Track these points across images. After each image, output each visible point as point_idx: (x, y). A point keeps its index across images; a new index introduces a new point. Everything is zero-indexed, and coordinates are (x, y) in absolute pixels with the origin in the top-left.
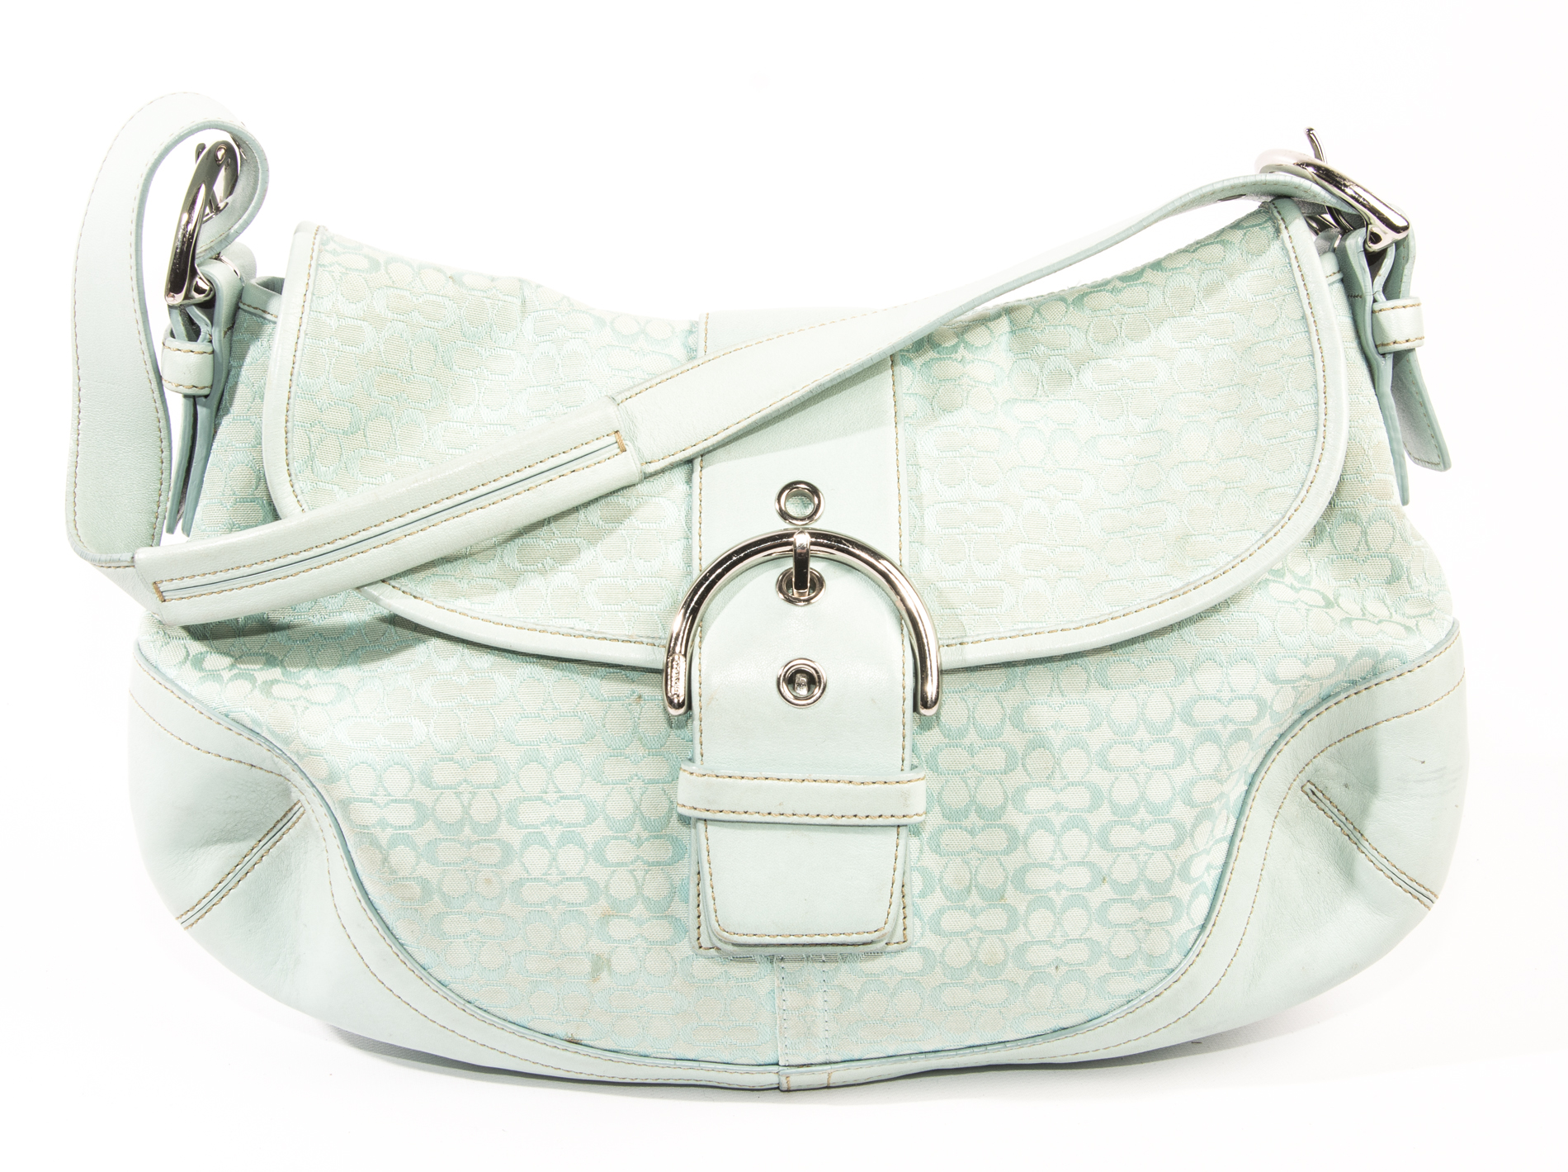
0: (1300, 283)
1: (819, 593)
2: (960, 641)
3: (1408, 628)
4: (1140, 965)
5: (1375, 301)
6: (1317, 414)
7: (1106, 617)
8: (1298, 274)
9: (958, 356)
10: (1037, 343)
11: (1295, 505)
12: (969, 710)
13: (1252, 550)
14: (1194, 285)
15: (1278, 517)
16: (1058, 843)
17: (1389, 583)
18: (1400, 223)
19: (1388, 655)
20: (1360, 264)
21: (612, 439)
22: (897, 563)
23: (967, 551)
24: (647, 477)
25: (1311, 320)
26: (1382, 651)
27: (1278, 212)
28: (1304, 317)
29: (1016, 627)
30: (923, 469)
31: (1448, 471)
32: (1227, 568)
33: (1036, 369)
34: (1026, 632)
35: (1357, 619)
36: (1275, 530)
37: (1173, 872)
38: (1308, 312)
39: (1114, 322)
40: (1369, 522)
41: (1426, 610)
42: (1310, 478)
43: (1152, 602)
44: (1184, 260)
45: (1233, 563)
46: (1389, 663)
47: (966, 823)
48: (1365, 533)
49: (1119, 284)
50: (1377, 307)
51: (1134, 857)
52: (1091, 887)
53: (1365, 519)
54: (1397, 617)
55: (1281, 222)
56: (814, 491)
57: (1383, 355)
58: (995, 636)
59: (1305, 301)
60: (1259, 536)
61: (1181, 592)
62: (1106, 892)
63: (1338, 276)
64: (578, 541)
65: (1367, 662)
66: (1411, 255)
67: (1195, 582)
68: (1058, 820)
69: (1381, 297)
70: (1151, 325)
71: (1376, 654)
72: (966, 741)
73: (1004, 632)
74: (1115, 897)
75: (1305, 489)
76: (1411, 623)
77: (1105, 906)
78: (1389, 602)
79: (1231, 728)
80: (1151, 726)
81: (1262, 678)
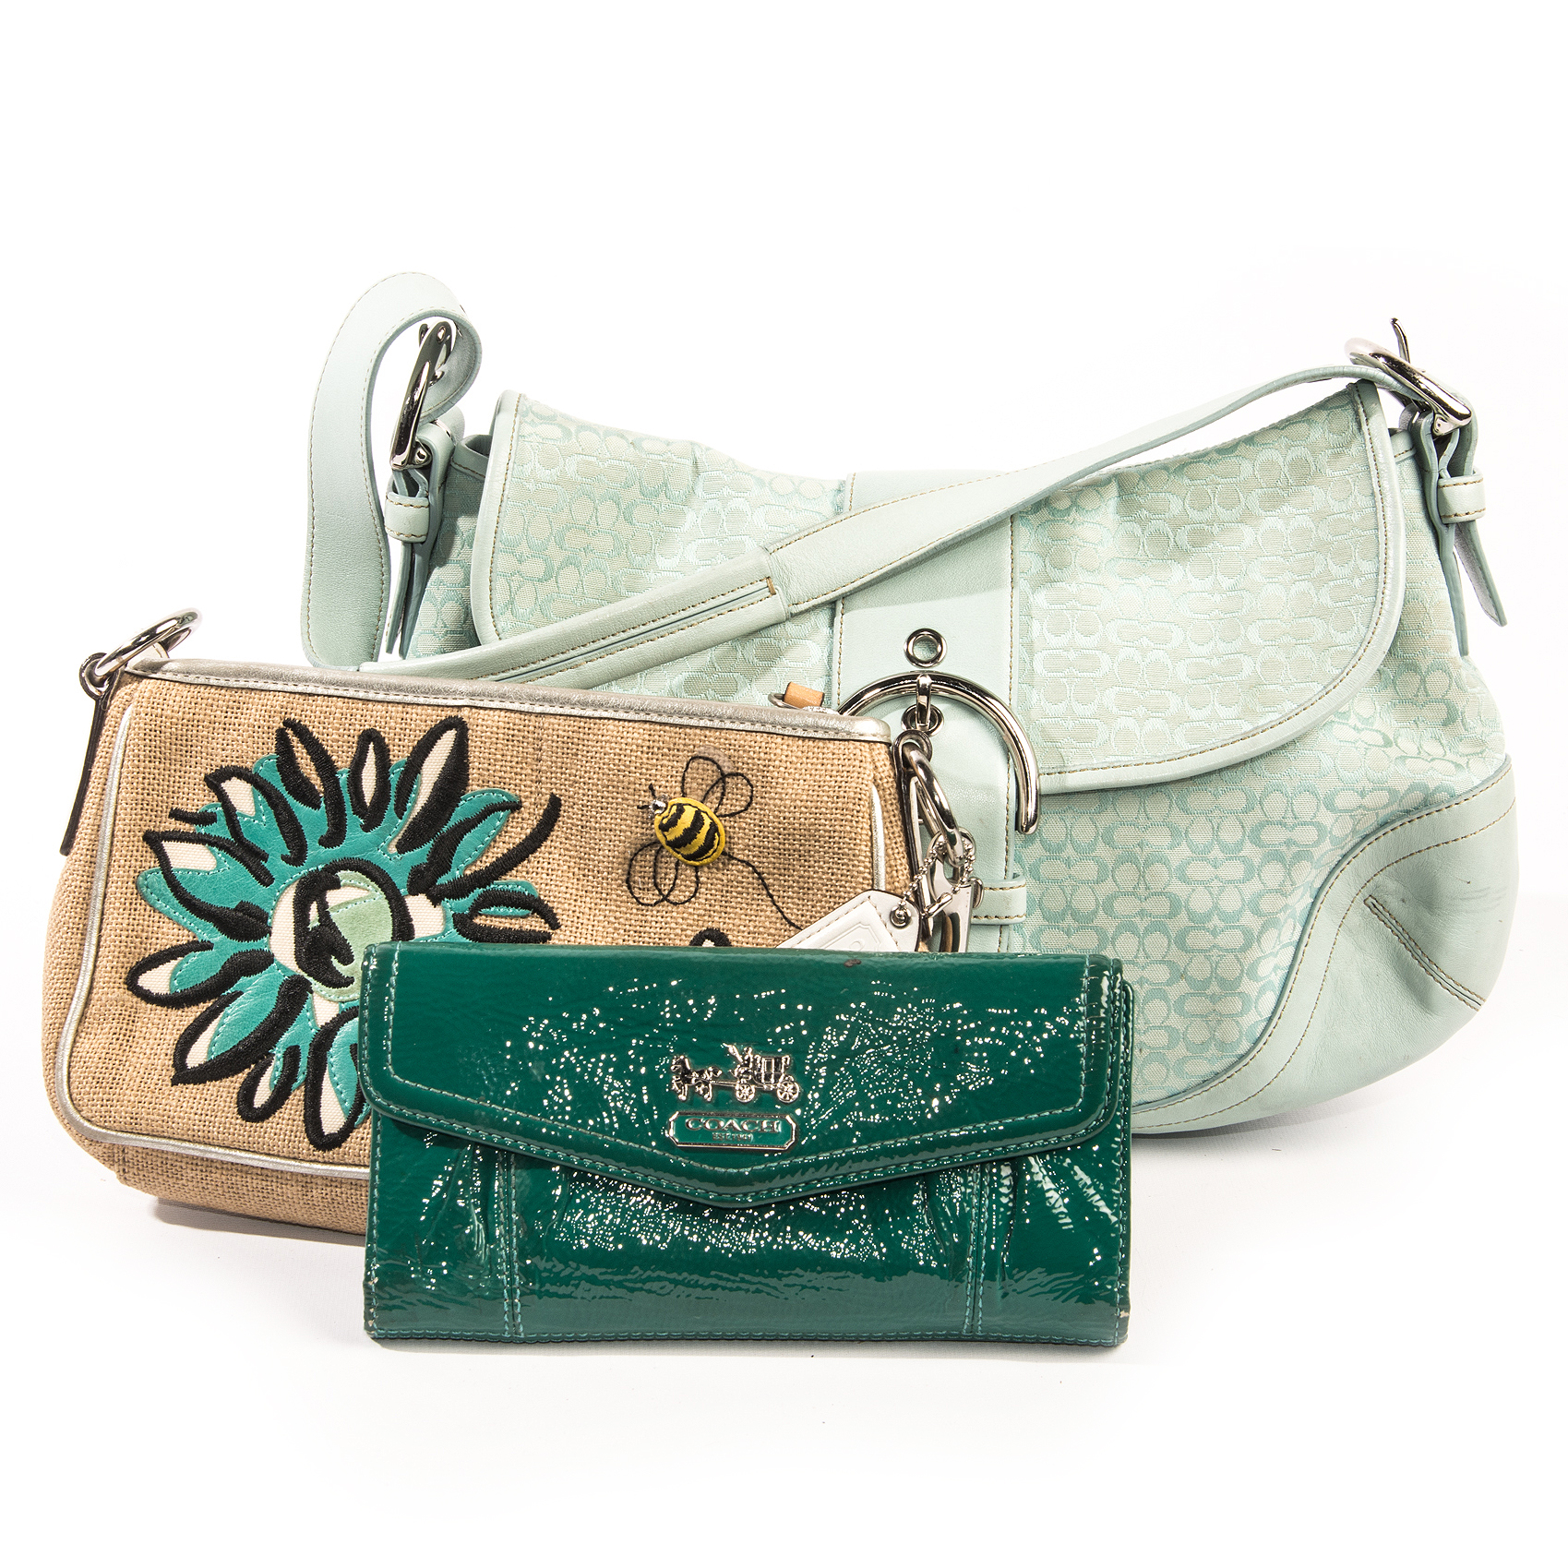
0: (1372, 463)
1: (939, 725)
2: (1059, 770)
3: (1458, 766)
4: (1213, 1050)
5: (1440, 477)
6: (1377, 582)
7: (1186, 753)
8: (1370, 455)
9: (1071, 519)
10: (1140, 507)
11: (1353, 662)
12: (1067, 828)
13: (1314, 700)
14: (1281, 460)
15: (1338, 672)
16: (1141, 944)
17: (1445, 724)
18: (1464, 411)
19: (1437, 789)
20: (1429, 445)
21: (764, 584)
22: (1007, 702)
23: (1068, 692)
24: (793, 616)
25: (1378, 497)
26: (1432, 786)
27: (1359, 396)
28: (1373, 494)
29: (1107, 760)
30: (1034, 619)
31: (1505, 627)
32: (1291, 715)
33: (1138, 531)
34: (1116, 764)
35: (1411, 757)
36: (1335, 684)
37: (1242, 971)
38: (1377, 490)
39: (1209, 491)
40: (1427, 672)
41: (1479, 750)
42: (1368, 639)
43: (1225, 742)
44: (1274, 434)
45: (1297, 711)
46: (1438, 796)
47: (1064, 924)
48: (1423, 681)
49: (1215, 455)
50: (1442, 482)
51: (1207, 958)
52: (1169, 983)
53: (1424, 670)
54: (1450, 756)
55: (1360, 406)
56: (938, 637)
57: (1447, 525)
58: (1088, 767)
59: (1375, 480)
60: (1321, 687)
61: (1250, 735)
62: (1183, 986)
63: (1410, 454)
64: (735, 675)
65: (1417, 796)
66: (1473, 439)
67: (1263, 726)
68: (1142, 924)
69: (1446, 474)
70: (1241, 495)
71: (1427, 787)
72: (1064, 855)
73: (1098, 762)
74: (1192, 991)
75: (1362, 649)
76: (1463, 761)
77: (1182, 999)
78: (1444, 742)
79: (1295, 849)
80: (1224, 848)
81: (1322, 808)
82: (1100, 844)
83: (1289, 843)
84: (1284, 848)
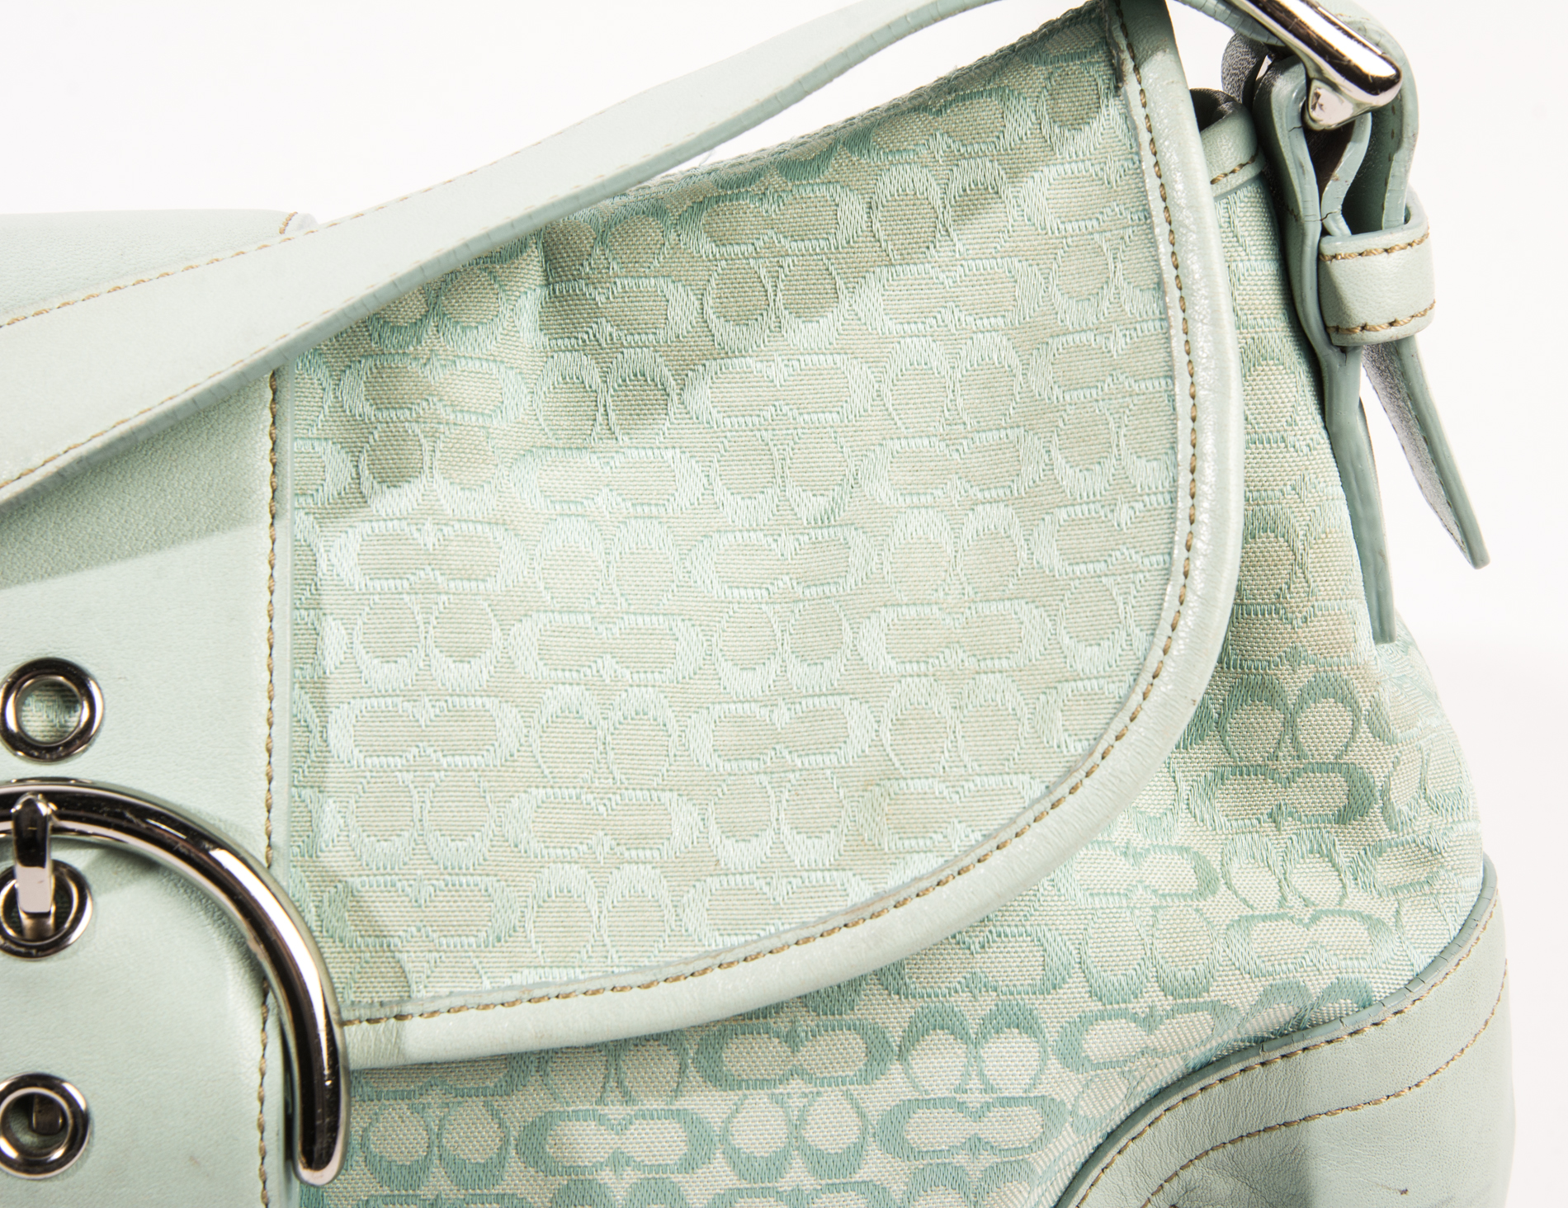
0: (1157, 206)
2: (395, 1010)
3: (1373, 924)
5: (1325, 232)
6: (1173, 517)
7: (708, 962)
8: (1152, 183)
9: (423, 349)
10: (596, 313)
11: (1117, 727)
12: (428, 1129)
13: (1021, 823)
14: (935, 193)
15: (1079, 748)
17: (1343, 817)
19: (1330, 993)
20: (1296, 154)
23: (416, 806)
25: (1173, 294)
26: (1316, 986)
27: (1124, 27)
28: (1160, 285)
29: (518, 979)
30: (330, 618)
31: (1484, 570)
32: (966, 862)
33: (594, 377)
34: (537, 993)
35: (1265, 918)
36: (1072, 781)
38: (1169, 274)
39: (763, 272)
40: (1301, 703)
41: (1422, 874)
42: (1152, 665)
43: (805, 933)
45: (980, 852)
46: (1329, 1008)
48: (1290, 724)
49: (776, 180)
50: (1329, 247)
53: (1291, 700)
54: (1358, 900)
55: (1126, 56)
57: (1344, 350)
58: (471, 1001)
59: (1164, 249)
60: (1038, 789)
61: (867, 914)
63: (1249, 172)
65: (1280, 1013)
67: (897, 890)
69: (1340, 226)
70: (840, 283)
71: (1301, 990)
73: (493, 990)
75: (1139, 691)
76: (1383, 910)
78: (1342, 860)
79: (987, 1159)
80: (817, 1161)
81: (1054, 1064)
82: (514, 1162)
83: (975, 1145)
84: (961, 1159)
